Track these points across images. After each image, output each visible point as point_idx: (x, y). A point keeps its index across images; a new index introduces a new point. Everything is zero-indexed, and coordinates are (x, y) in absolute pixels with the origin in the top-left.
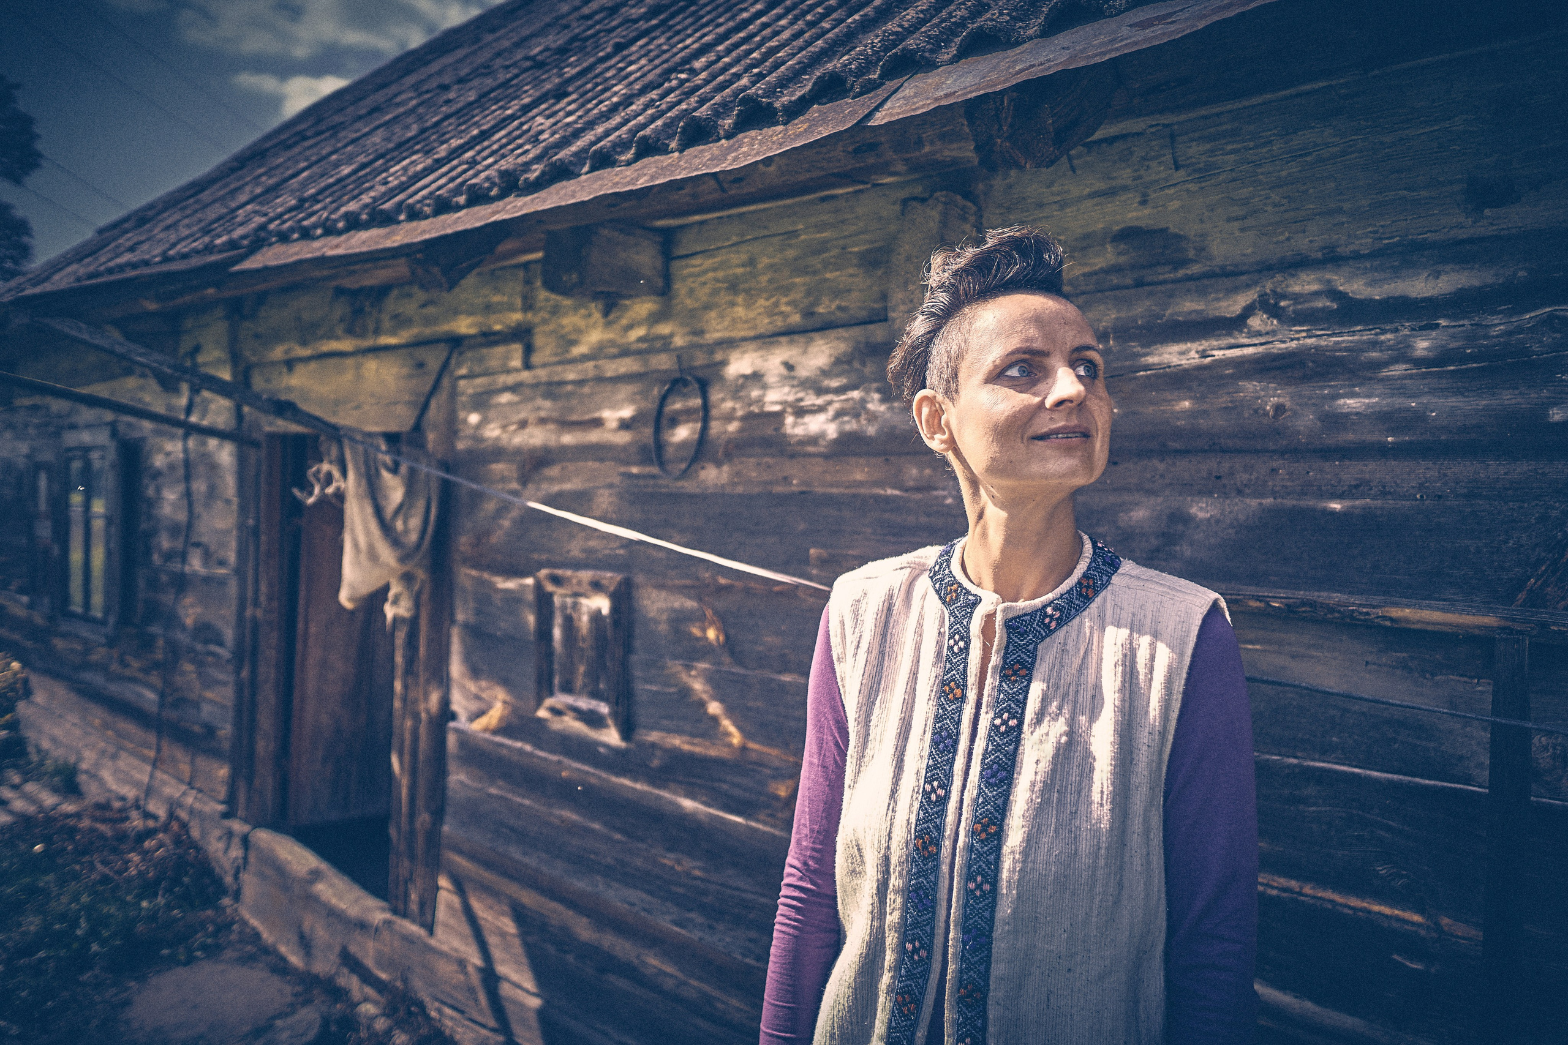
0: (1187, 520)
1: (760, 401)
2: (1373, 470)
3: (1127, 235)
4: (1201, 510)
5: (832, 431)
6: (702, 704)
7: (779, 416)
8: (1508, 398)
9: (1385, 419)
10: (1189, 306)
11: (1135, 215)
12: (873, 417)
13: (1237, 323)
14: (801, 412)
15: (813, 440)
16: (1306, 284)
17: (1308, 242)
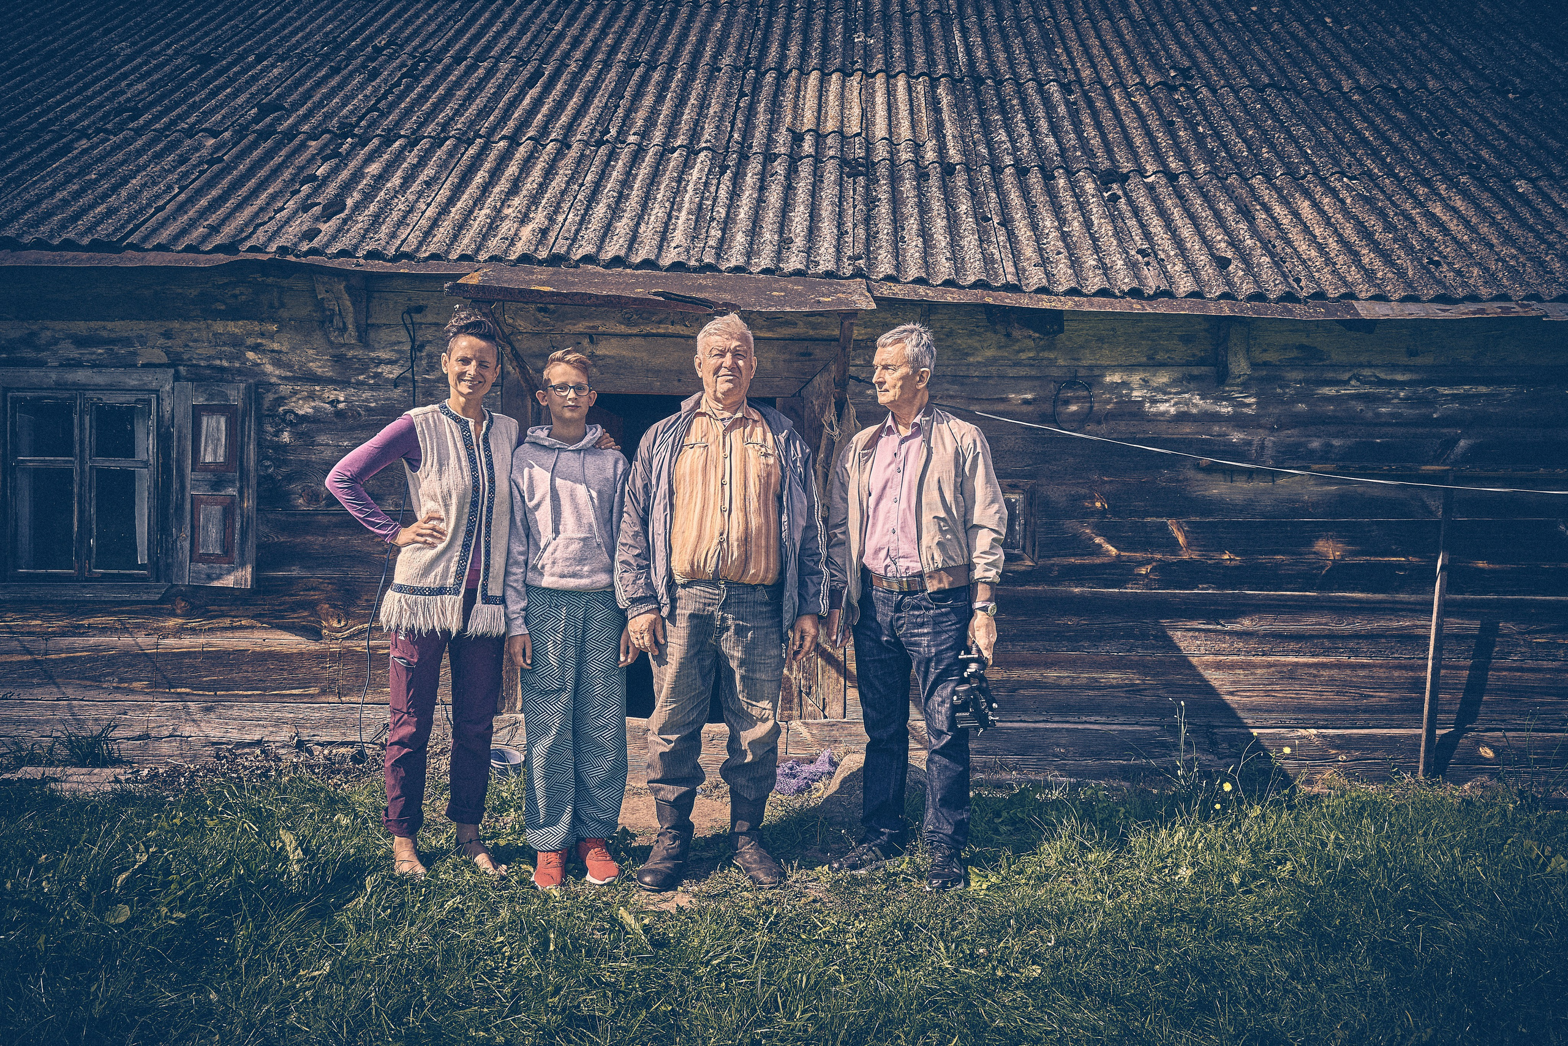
0: (1332, 446)
1: (1129, 395)
2: (1390, 430)
3: (1301, 347)
4: (1336, 442)
5: (1173, 410)
6: (1091, 539)
7: (1142, 403)
8: (1423, 411)
9: (1392, 415)
10: (1330, 375)
11: (1305, 341)
12: (1196, 405)
13: (1346, 383)
14: (1154, 402)
15: (1163, 414)
16: (1367, 372)
17: (1363, 358)
